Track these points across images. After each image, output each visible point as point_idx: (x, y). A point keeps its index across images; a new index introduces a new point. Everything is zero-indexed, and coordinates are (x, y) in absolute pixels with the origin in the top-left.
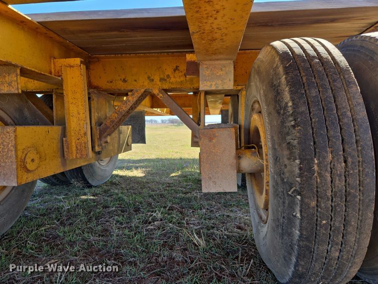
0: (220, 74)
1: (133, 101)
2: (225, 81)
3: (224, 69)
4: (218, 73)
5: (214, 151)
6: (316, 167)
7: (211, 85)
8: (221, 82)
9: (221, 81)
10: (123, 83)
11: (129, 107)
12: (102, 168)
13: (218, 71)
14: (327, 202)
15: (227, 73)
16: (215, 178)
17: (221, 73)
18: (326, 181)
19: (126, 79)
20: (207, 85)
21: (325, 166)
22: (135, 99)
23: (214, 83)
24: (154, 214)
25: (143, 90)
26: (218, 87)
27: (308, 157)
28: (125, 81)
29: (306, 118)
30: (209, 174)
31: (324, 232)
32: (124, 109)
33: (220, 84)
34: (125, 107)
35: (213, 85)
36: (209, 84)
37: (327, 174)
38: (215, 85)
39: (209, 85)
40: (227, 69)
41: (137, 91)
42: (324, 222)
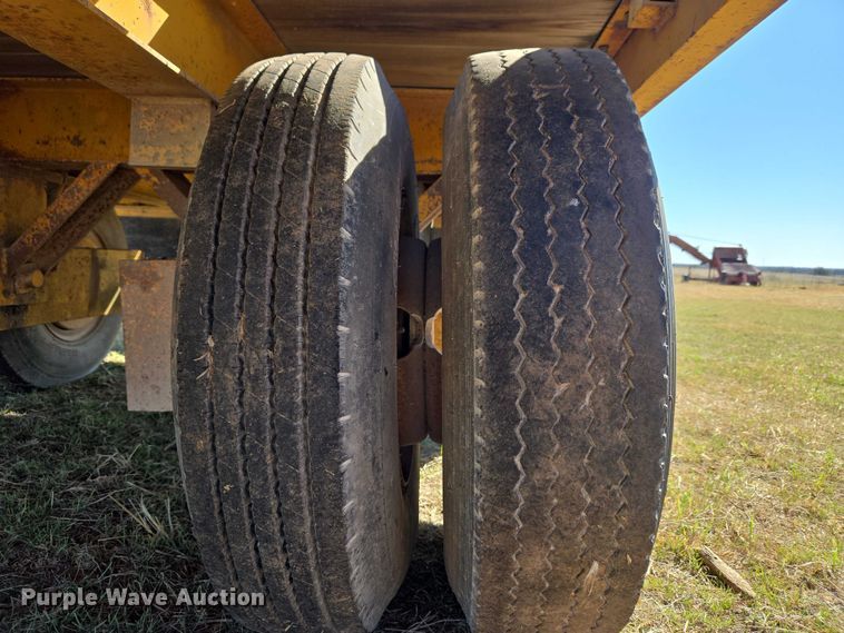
0: (179, 131)
1: (88, 191)
2: (190, 148)
3: (188, 117)
4: (173, 126)
5: (154, 313)
6: (208, 357)
7: (157, 155)
8: (179, 149)
9: (181, 146)
10: (71, 147)
11: (77, 203)
12: (62, 347)
13: (172, 122)
14: (230, 441)
15: (194, 129)
16: (158, 379)
17: (180, 127)
18: (224, 390)
19: (81, 138)
20: (145, 155)
21: (223, 356)
22: (93, 186)
23: (163, 151)
24: (110, 457)
25: (113, 165)
26: (170, 161)
27: (193, 333)
28: (77, 141)
29: (204, 240)
30: (143, 367)
31: (233, 510)
32: (67, 208)
33: (178, 153)
34: (69, 204)
35: (162, 156)
36: (151, 151)
37: (227, 375)
38: (165, 155)
39: (152, 155)
40: (196, 119)
41: (97, 167)
42: (227, 488)
